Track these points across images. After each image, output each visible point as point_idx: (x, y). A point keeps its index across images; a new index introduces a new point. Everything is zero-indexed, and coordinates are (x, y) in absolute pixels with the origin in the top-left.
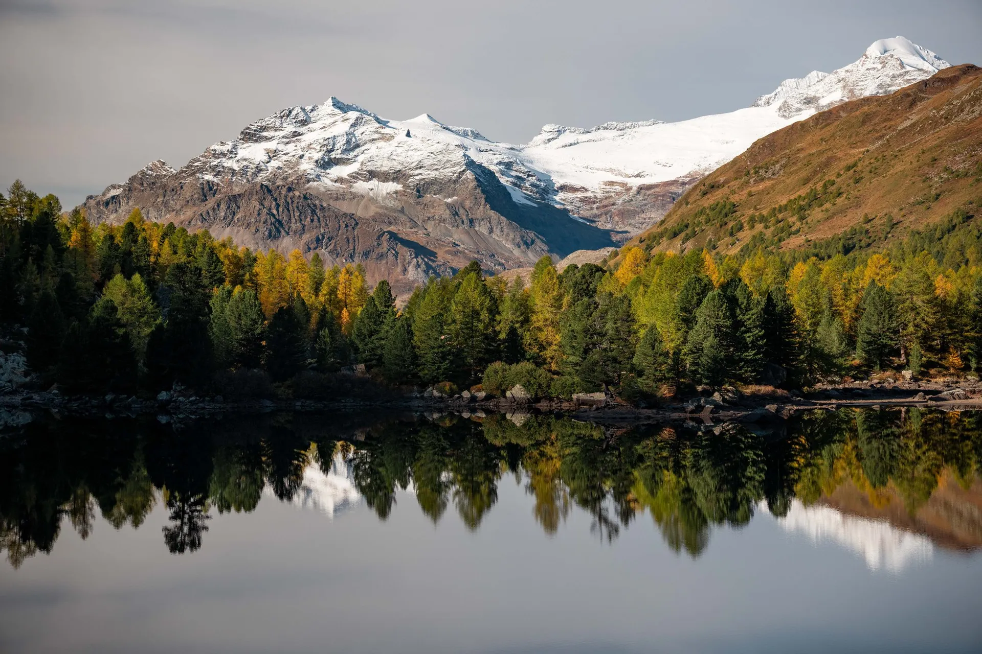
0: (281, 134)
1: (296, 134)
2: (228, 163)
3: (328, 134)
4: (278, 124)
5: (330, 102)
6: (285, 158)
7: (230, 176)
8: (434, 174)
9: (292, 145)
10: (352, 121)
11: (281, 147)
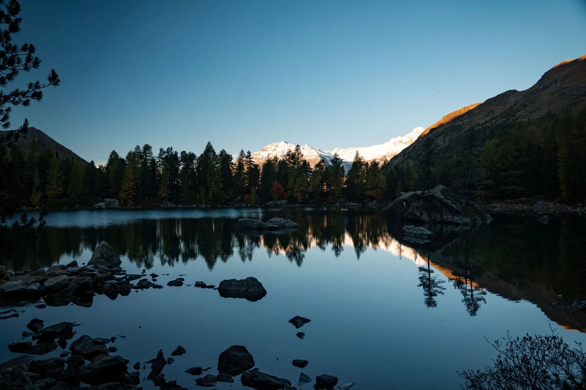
0: (271, 149)
1: (275, 149)
2: (258, 157)
3: (283, 149)
4: (271, 147)
5: (283, 141)
6: (273, 155)
7: (259, 160)
8: (310, 158)
9: (274, 152)
10: (289, 146)
11: (271, 153)
